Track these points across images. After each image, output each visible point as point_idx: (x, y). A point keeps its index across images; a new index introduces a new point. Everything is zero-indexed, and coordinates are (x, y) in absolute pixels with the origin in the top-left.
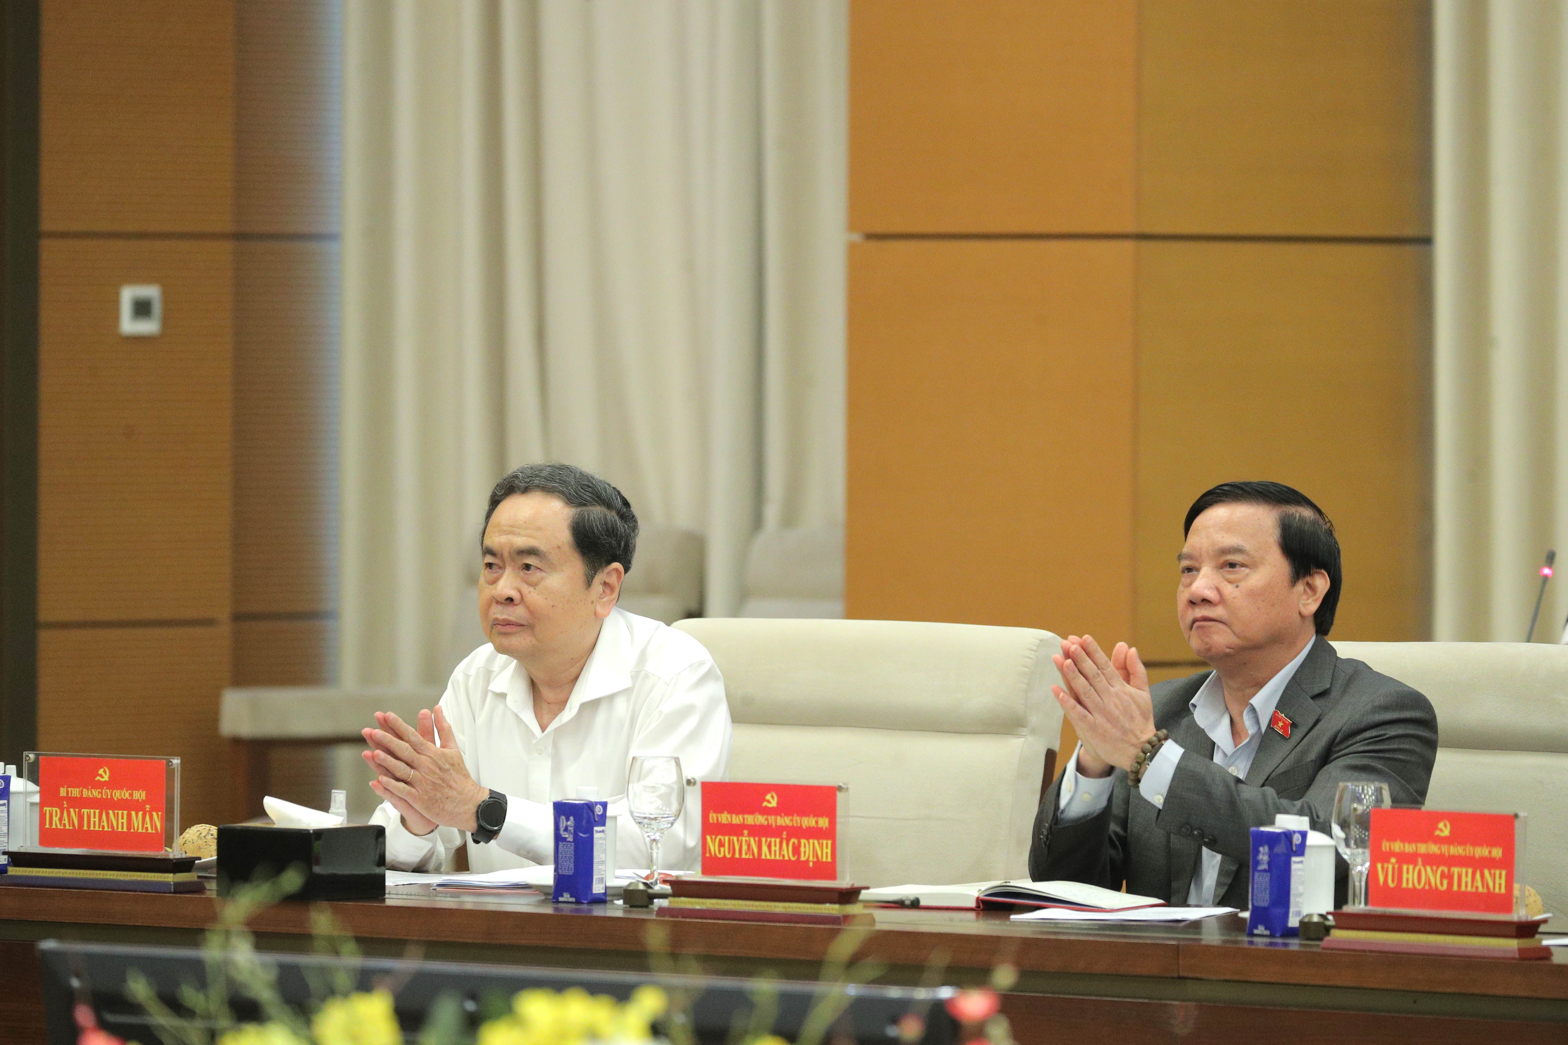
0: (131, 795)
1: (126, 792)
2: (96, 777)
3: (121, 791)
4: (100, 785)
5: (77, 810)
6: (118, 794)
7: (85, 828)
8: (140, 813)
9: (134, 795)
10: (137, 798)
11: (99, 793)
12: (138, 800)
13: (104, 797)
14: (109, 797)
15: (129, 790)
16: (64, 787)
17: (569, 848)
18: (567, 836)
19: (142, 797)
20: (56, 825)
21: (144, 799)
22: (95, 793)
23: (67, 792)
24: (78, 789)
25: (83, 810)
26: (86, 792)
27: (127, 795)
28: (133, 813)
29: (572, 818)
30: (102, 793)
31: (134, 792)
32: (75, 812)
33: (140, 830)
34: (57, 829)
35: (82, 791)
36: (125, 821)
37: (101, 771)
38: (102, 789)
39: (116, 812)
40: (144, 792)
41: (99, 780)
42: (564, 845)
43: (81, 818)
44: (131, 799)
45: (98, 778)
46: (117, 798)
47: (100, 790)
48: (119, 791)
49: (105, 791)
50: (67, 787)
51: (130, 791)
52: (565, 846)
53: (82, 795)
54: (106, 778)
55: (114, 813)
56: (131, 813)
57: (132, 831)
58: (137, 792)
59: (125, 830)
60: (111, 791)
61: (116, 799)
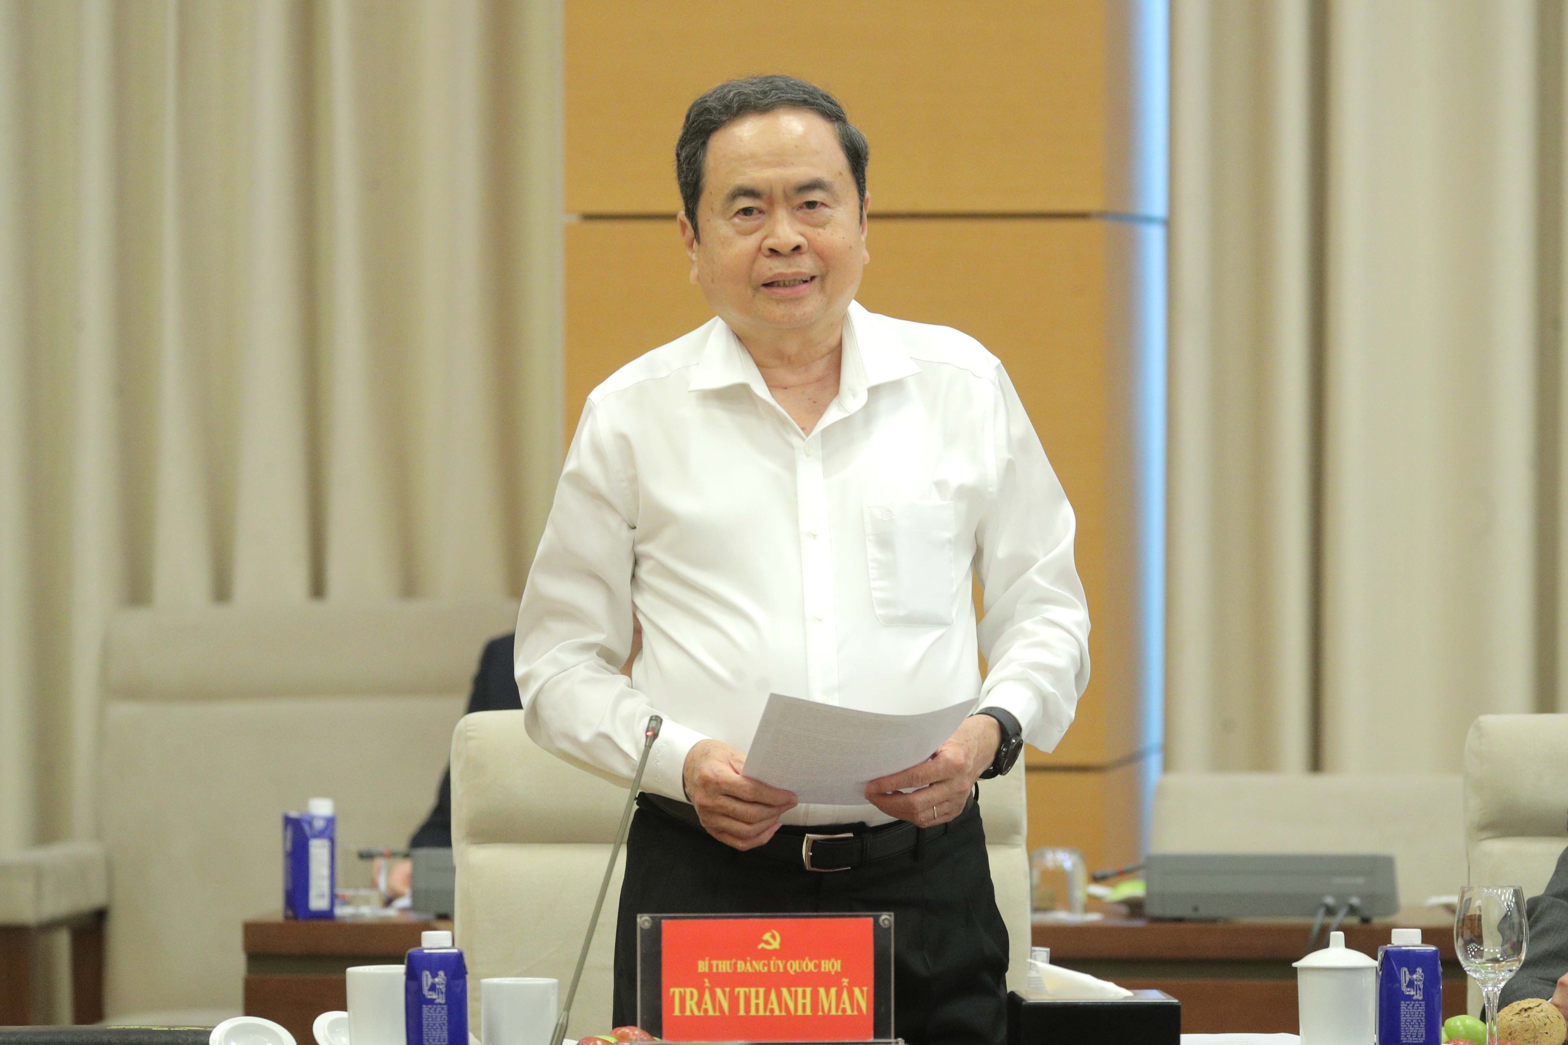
0: (818, 966)
1: (809, 963)
2: (759, 943)
3: (801, 962)
4: (766, 955)
5: (727, 990)
6: (794, 966)
7: (742, 1012)
8: (833, 990)
9: (823, 965)
10: (827, 970)
11: (764, 965)
12: (830, 972)
13: (773, 970)
14: (781, 970)
15: (815, 959)
16: (704, 959)
17: (1418, 1009)
18: (1412, 993)
19: (835, 969)
20: (692, 1011)
21: (839, 970)
22: (759, 966)
23: (711, 966)
24: (728, 962)
25: (737, 990)
26: (743, 965)
27: (811, 966)
28: (822, 991)
29: (1419, 970)
30: (769, 965)
31: (823, 962)
32: (724, 993)
33: (833, 1012)
34: (693, 1017)
35: (736, 964)
36: (808, 1001)
37: (767, 936)
38: (769, 959)
39: (793, 989)
40: (839, 962)
41: (763, 949)
42: (1408, 1005)
43: (734, 1001)
44: (817, 973)
45: (762, 946)
46: (795, 971)
47: (766, 962)
48: (797, 962)
49: (774, 963)
50: (710, 960)
51: (817, 962)
52: (1411, 1005)
53: (736, 968)
54: (776, 945)
55: (790, 992)
56: (818, 991)
57: (820, 1013)
58: (827, 962)
59: (808, 1012)
60: (784, 961)
61: (792, 972)
